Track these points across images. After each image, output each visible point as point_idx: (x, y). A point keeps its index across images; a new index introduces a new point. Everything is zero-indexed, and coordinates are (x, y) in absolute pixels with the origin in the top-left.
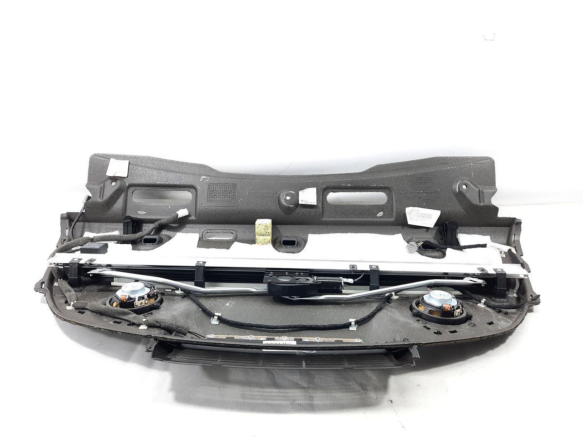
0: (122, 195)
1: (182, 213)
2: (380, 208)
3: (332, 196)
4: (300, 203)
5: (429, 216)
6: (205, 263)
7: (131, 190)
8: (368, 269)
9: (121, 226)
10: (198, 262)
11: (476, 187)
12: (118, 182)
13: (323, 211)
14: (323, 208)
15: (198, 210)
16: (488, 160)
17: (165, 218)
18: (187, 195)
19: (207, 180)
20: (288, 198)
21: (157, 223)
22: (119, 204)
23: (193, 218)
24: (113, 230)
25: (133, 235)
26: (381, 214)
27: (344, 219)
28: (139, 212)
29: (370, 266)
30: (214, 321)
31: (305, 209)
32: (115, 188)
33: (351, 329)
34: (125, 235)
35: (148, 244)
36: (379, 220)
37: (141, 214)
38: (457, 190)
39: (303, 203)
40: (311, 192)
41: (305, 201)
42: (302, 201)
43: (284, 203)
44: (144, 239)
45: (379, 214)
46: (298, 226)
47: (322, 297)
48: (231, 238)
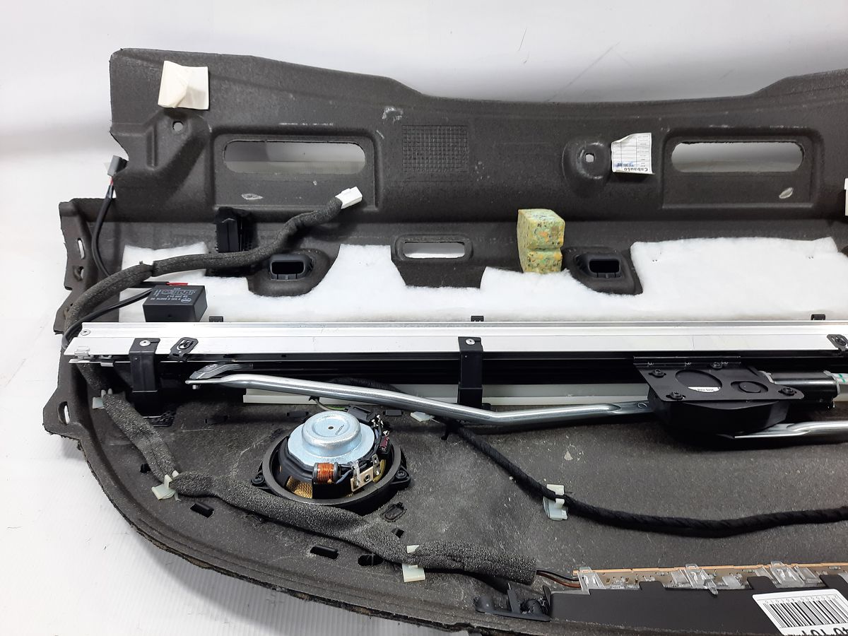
0: (202, 157)
1: (349, 197)
2: (785, 180)
3: (682, 150)
4: (615, 169)
6: (478, 341)
7: (221, 140)
9: (212, 229)
10: (462, 339)
12: (190, 123)
13: (663, 189)
14: (663, 181)
15: (382, 190)
17: (311, 211)
18: (352, 154)
19: (399, 118)
20: (590, 158)
21: (291, 222)
22: (196, 178)
23: (371, 208)
24: (190, 240)
25: (243, 253)
26: (787, 193)
27: (710, 207)
28: (245, 197)
31: (625, 185)
32: (184, 138)
34: (226, 255)
35: (287, 276)
36: (784, 206)
37: (251, 201)
39: (622, 169)
40: (638, 144)
41: (626, 165)
42: (619, 165)
43: (583, 172)
44: (273, 264)
45: (784, 193)
46: (606, 224)
47: (799, 430)
48: (462, 255)
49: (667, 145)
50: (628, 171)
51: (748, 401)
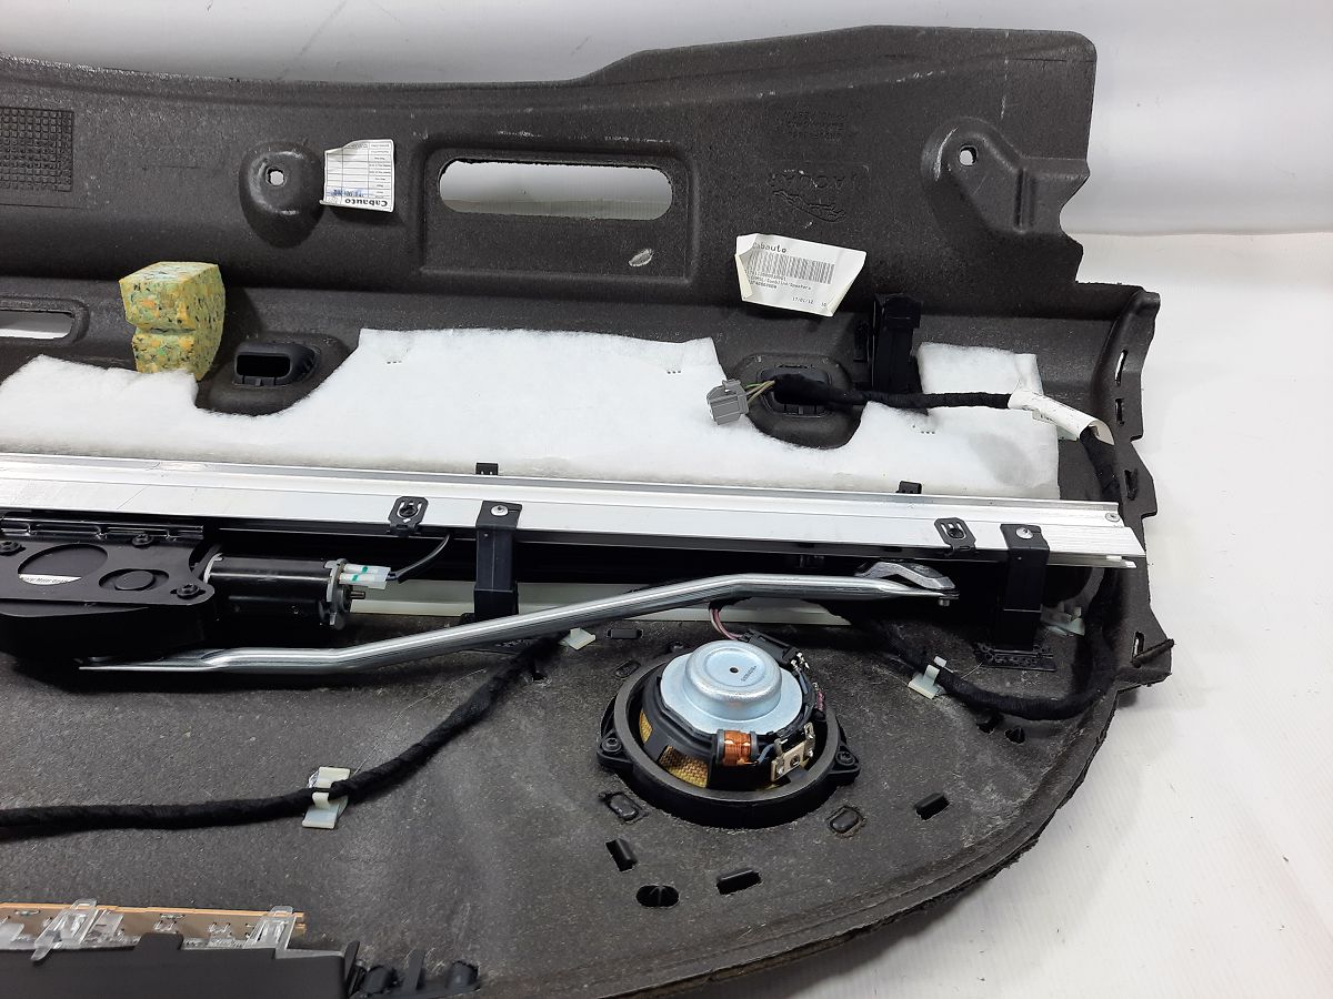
2: (641, 233)
3: (464, 178)
5: (822, 273)
8: (472, 521)
11: (1012, 158)
13: (422, 239)
14: (423, 224)
16: (1073, 49)
26: (643, 258)
27: (505, 274)
29: (485, 507)
31: (349, 229)
33: (310, 820)
36: (637, 280)
38: (938, 170)
39: (341, 201)
40: (372, 158)
41: (349, 194)
42: (337, 193)
43: (260, 200)
45: (636, 257)
47: (220, 661)
48: (62, 335)
49: (430, 164)
50: (350, 205)
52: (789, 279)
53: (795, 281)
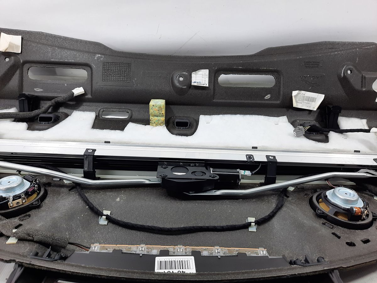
0: (18, 72)
1: (78, 91)
2: (267, 91)
3: (223, 77)
4: (193, 84)
5: (313, 100)
6: (94, 151)
7: (26, 66)
8: (265, 160)
9: (17, 102)
10: (87, 150)
11: (360, 72)
12: (12, 58)
13: (214, 93)
14: (214, 89)
15: (94, 89)
16: (374, 46)
17: (62, 96)
18: (82, 73)
19: (102, 59)
20: (181, 79)
21: (53, 101)
22: (14, 81)
23: (89, 96)
24: (11, 107)
25: (28, 113)
26: (268, 97)
27: (234, 101)
28: (35, 89)
29: (267, 157)
30: (103, 221)
31: (197, 91)
32: (10, 64)
34: (21, 113)
35: (44, 123)
36: (267, 102)
37: (38, 91)
38: (342, 75)
39: (196, 84)
40: (203, 74)
41: (198, 82)
42: (195, 82)
43: (178, 84)
44: (40, 117)
45: (266, 97)
46: (190, 107)
47: (219, 192)
48: (127, 117)
49: (216, 75)
50: (198, 85)
51: (193, 179)
52: (305, 101)
53: (306, 102)
